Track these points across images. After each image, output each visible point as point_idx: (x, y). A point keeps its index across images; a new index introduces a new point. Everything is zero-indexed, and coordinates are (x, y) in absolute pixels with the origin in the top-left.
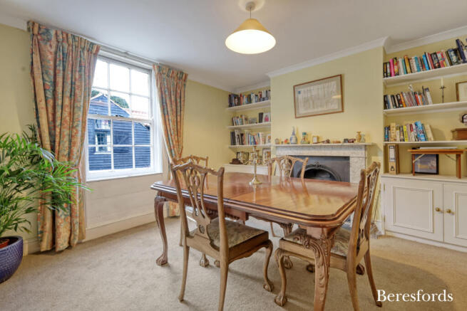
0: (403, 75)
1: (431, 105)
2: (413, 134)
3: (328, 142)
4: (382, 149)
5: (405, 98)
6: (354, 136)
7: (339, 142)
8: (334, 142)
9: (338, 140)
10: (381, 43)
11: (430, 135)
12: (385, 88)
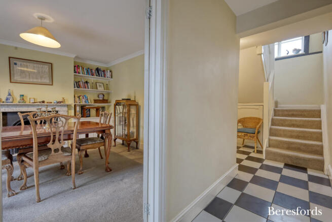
0: (81, 74)
1: (90, 89)
2: (84, 100)
3: (43, 102)
4: (73, 106)
5: (81, 84)
6: (61, 100)
7: (51, 103)
8: (47, 103)
9: (51, 101)
10: (74, 56)
11: (89, 101)
12: (75, 78)
